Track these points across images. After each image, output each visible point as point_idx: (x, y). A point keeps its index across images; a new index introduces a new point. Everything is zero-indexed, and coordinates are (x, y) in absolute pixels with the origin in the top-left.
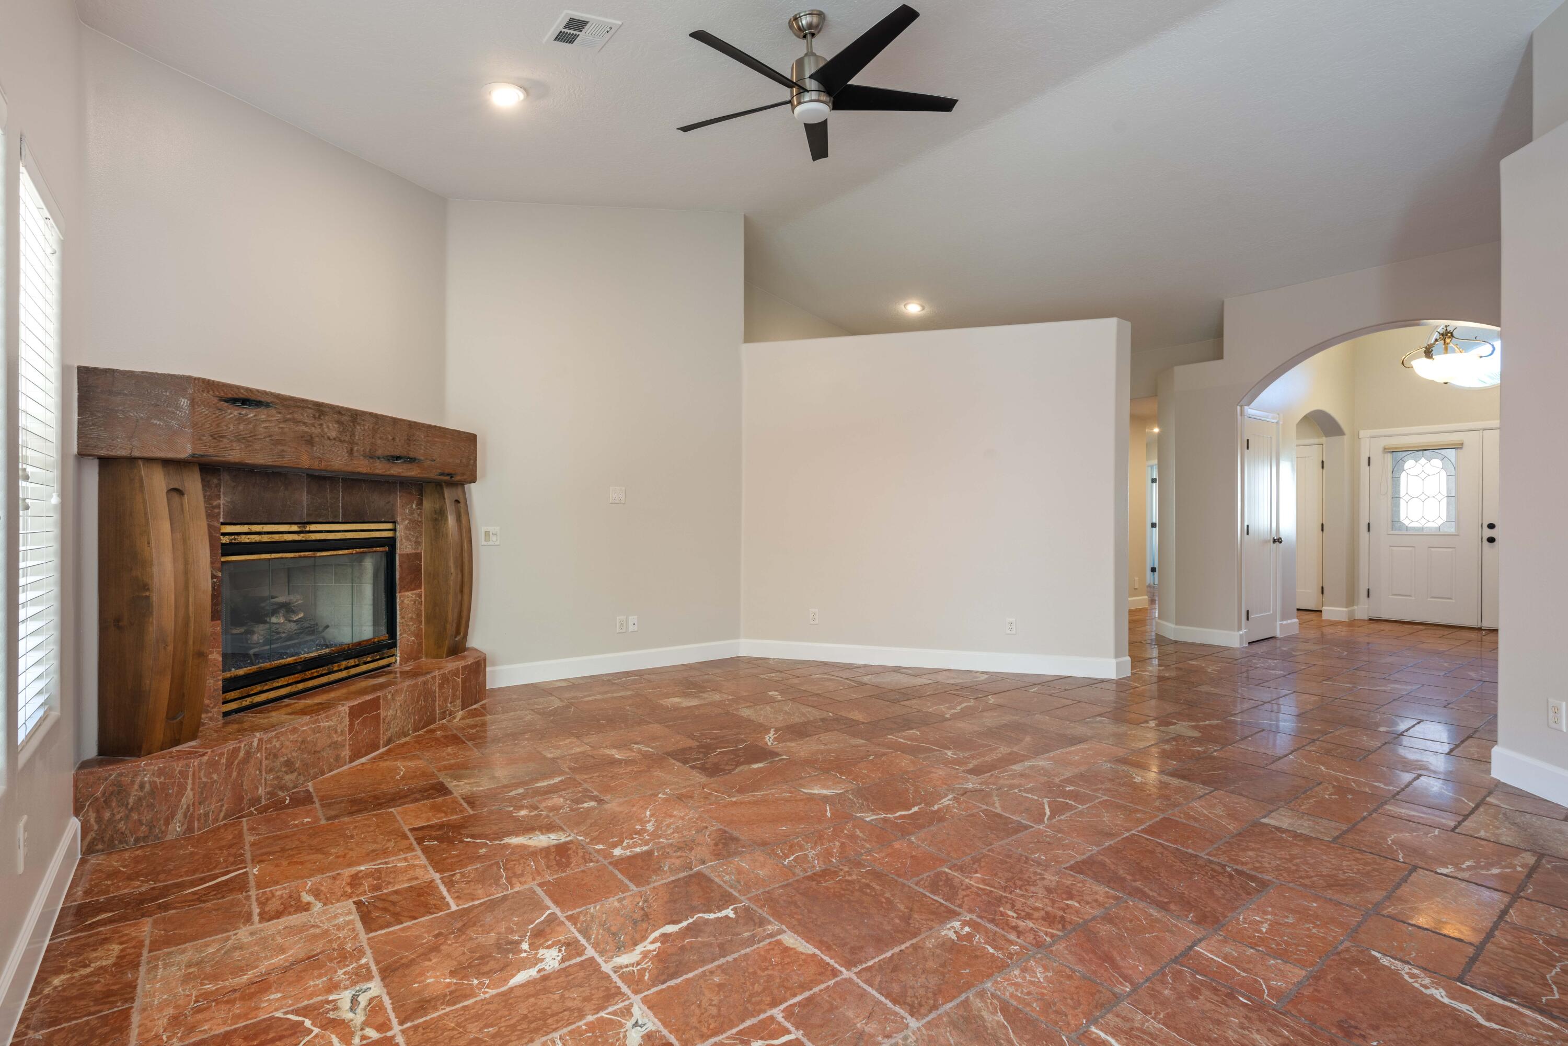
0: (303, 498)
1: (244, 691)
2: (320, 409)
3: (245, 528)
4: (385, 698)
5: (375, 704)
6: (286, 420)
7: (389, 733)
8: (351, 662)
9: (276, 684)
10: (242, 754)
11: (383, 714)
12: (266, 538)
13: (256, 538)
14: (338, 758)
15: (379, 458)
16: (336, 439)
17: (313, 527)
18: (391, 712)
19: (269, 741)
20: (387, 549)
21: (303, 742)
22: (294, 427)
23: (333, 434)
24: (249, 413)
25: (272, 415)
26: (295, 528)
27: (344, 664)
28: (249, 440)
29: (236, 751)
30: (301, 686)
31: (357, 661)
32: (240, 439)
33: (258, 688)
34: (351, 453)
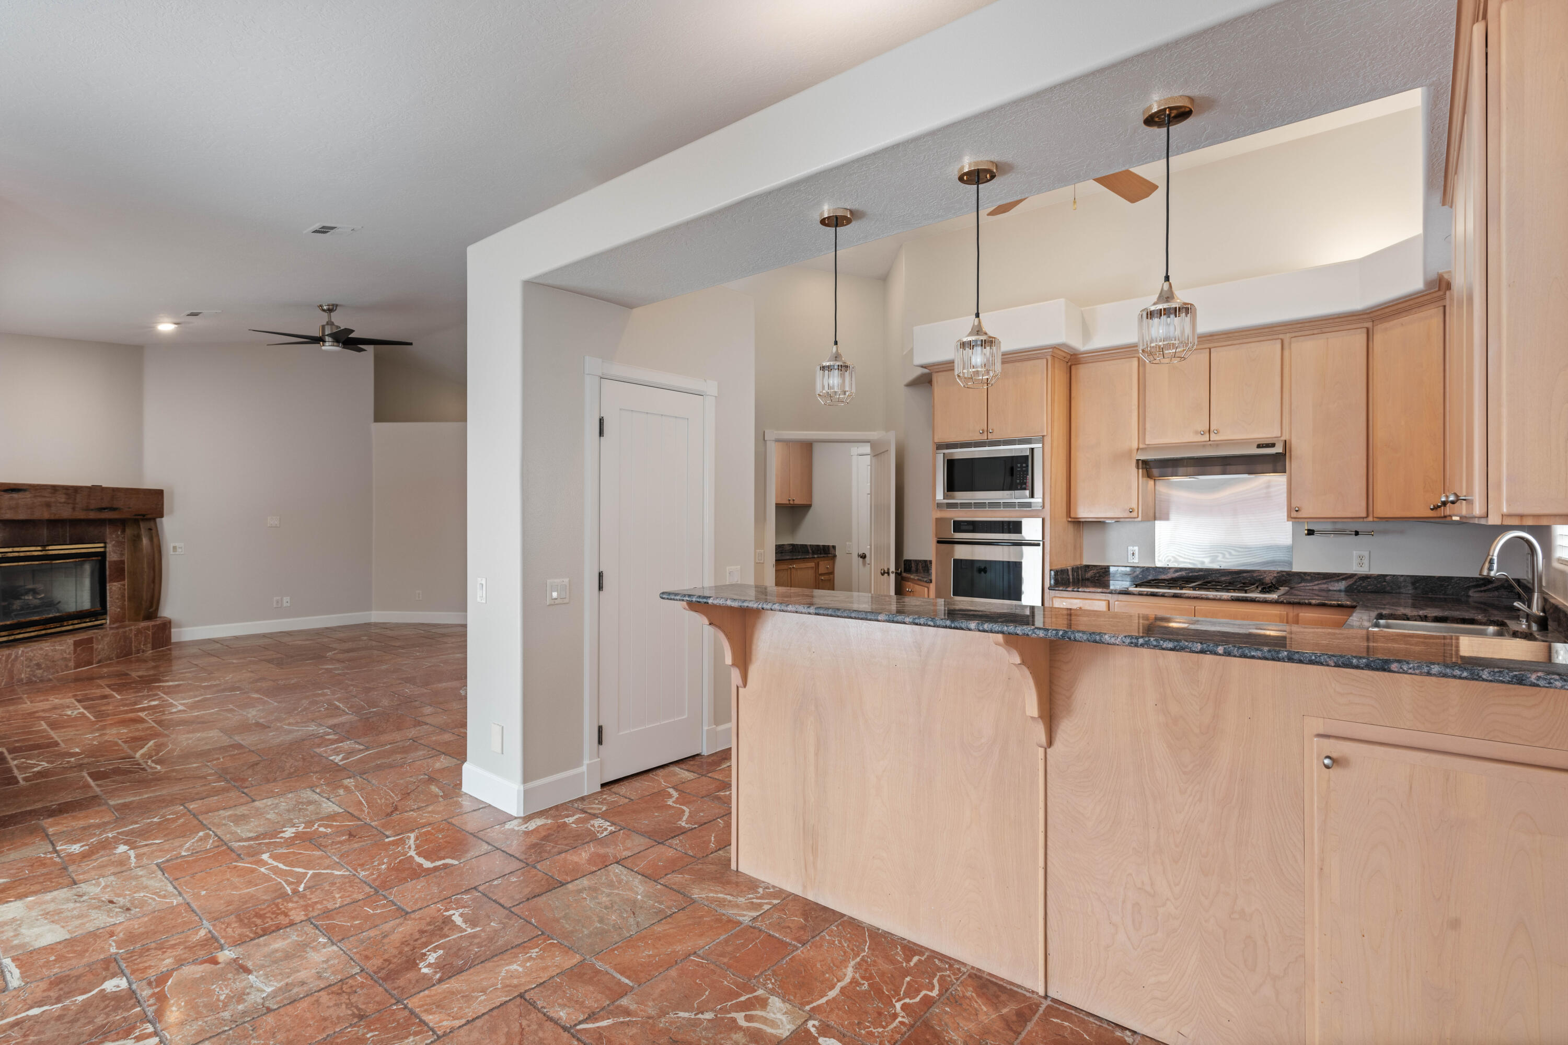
0: (45, 532)
1: (10, 632)
2: (55, 489)
3: (10, 550)
4: (97, 638)
5: (90, 640)
6: (35, 497)
7: (99, 657)
8: (76, 622)
9: (28, 630)
10: (13, 657)
11: (95, 647)
12: (22, 554)
13: (16, 554)
14: (67, 666)
15: (92, 510)
16: (64, 503)
17: (50, 548)
18: (100, 646)
19: (27, 652)
20: (100, 558)
21: (46, 655)
22: (40, 499)
23: (63, 500)
24: (15, 495)
25: (28, 495)
26: (39, 548)
27: (70, 622)
28: (15, 508)
29: (10, 655)
30: (43, 632)
31: (79, 621)
32: (10, 508)
33: (18, 631)
34: (74, 509)
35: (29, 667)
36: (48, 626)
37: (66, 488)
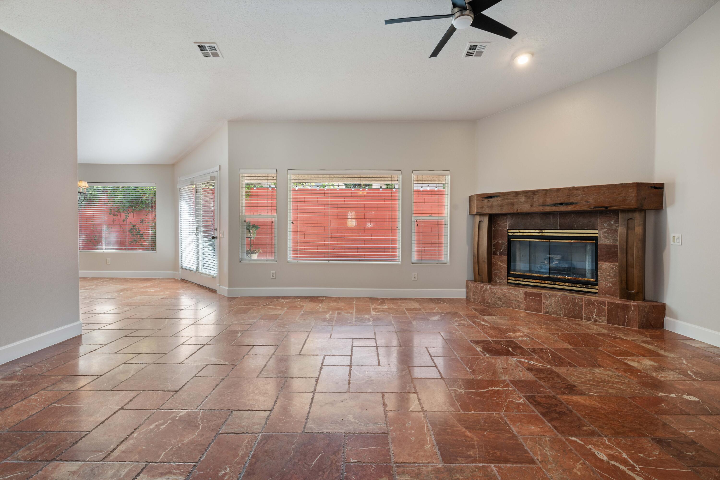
2: (517, 193)
3: (518, 231)
5: (540, 295)
6: (503, 199)
7: (547, 310)
8: (567, 284)
9: (528, 280)
11: (543, 301)
12: (525, 234)
13: (522, 234)
14: (519, 306)
15: (548, 205)
16: (524, 202)
17: (546, 231)
18: (548, 302)
19: (493, 289)
20: (595, 242)
21: (504, 294)
22: (506, 201)
23: (523, 200)
24: (491, 200)
25: (499, 199)
26: (537, 231)
27: (562, 284)
28: (491, 207)
30: (539, 284)
31: (570, 285)
32: (488, 207)
33: (522, 279)
34: (532, 206)
35: (493, 297)
36: (543, 282)
37: (526, 193)
